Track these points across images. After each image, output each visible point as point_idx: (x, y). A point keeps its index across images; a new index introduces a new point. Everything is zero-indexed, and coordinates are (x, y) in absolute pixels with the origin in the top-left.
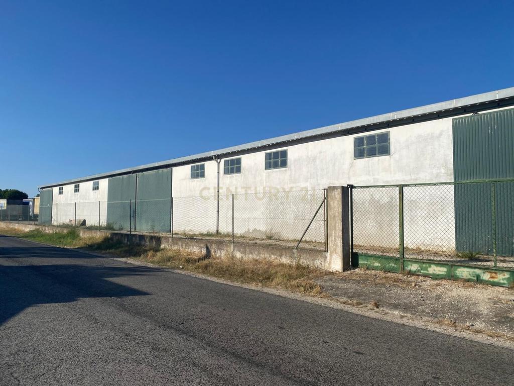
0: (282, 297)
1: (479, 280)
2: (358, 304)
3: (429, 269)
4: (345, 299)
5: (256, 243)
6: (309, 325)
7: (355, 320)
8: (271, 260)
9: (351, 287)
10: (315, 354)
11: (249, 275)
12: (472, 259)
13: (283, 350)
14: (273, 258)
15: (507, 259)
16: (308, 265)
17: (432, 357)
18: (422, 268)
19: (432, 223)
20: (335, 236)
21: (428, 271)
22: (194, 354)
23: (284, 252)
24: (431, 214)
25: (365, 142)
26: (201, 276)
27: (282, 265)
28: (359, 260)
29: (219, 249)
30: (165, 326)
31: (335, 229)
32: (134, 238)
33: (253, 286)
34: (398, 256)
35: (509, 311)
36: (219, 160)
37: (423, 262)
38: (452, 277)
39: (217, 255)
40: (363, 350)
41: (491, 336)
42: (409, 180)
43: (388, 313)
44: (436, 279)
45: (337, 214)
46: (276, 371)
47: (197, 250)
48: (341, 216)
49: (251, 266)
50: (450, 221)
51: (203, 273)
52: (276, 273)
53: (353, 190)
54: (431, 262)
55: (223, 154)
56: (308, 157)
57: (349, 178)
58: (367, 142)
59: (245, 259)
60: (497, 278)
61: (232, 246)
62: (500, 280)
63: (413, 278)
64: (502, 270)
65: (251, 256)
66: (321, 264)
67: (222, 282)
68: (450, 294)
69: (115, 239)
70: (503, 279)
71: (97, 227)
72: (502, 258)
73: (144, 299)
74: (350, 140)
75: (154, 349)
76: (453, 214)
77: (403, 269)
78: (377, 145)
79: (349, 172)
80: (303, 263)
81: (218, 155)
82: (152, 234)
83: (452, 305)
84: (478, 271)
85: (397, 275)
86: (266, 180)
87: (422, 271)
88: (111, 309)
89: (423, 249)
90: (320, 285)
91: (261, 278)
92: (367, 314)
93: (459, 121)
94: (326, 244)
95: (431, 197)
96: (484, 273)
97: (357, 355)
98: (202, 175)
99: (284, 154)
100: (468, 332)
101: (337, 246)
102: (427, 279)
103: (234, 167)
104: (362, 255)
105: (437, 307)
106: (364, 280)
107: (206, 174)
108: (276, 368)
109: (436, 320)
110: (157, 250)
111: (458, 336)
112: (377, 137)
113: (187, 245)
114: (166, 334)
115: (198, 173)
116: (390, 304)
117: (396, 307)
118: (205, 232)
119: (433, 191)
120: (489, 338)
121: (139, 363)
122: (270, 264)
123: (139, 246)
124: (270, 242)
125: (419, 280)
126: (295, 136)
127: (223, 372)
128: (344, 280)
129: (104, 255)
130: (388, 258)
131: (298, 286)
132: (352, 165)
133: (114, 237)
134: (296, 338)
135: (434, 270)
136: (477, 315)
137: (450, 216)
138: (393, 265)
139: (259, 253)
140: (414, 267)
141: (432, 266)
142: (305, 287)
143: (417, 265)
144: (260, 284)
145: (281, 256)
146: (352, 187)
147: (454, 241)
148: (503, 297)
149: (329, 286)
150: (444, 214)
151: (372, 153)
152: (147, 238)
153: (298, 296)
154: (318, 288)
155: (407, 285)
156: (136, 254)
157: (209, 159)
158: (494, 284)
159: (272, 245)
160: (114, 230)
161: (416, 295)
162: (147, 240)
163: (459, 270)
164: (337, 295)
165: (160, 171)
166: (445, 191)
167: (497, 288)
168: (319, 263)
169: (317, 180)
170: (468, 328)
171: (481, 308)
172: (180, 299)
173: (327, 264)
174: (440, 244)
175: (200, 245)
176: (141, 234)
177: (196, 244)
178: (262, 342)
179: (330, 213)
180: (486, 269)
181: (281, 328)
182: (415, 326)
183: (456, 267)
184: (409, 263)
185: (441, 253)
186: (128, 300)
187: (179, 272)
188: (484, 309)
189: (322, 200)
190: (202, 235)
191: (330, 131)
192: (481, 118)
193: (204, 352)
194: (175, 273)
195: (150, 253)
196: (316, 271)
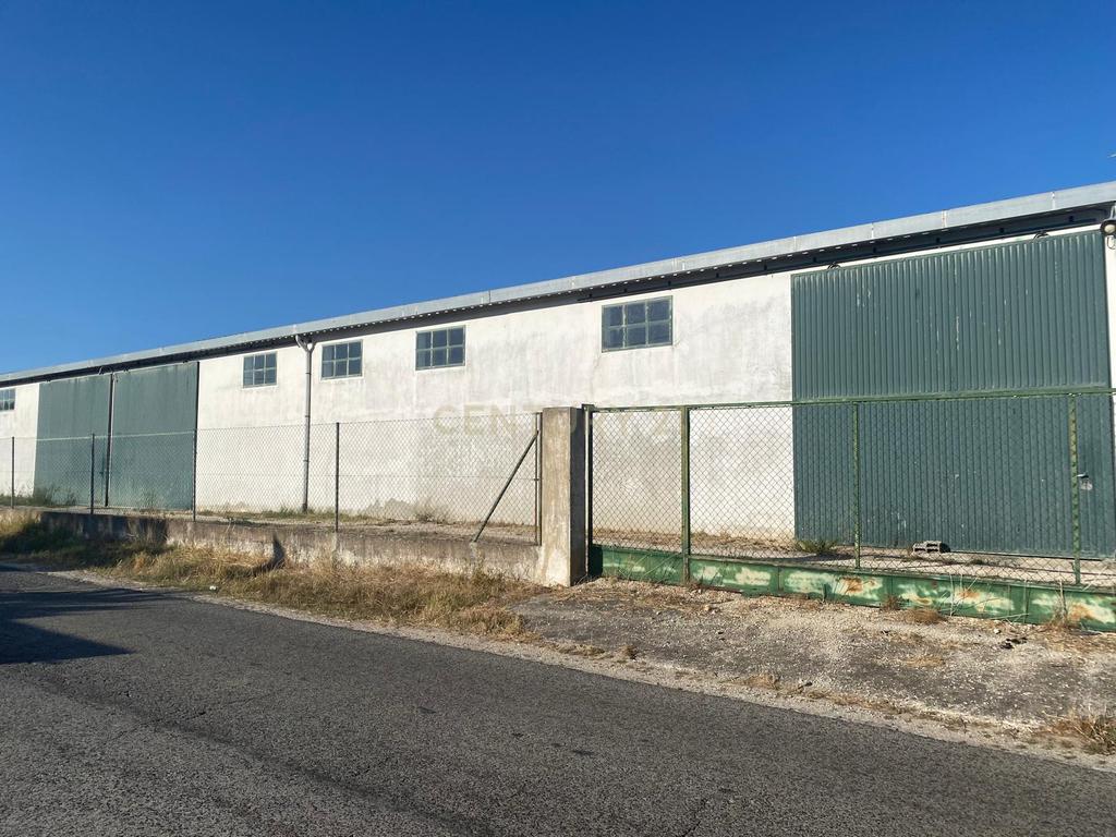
0: (438, 645)
1: (828, 595)
2: (594, 652)
3: (738, 576)
4: (569, 643)
5: (392, 531)
6: (488, 700)
7: (585, 686)
8: (422, 567)
9: (583, 617)
10: (492, 761)
11: (370, 602)
12: (825, 553)
13: (425, 757)
14: (428, 563)
15: (887, 552)
16: (500, 575)
17: (724, 751)
18: (725, 574)
19: (750, 483)
20: (556, 511)
21: (735, 580)
22: (222, 780)
23: (450, 549)
24: (749, 465)
25: (624, 317)
26: (258, 607)
27: (446, 577)
28: (605, 560)
29: (305, 546)
30: (158, 722)
31: (557, 497)
32: (100, 525)
33: (376, 626)
34: (680, 550)
35: (876, 653)
36: (310, 346)
37: (726, 561)
38: (779, 591)
39: (300, 561)
40: (593, 747)
41: (839, 703)
42: (709, 396)
43: (652, 668)
44: (751, 596)
45: (560, 465)
46: (403, 801)
47: (252, 550)
48: (568, 470)
49: (377, 581)
50: (785, 479)
51: (265, 599)
52: (430, 594)
53: (594, 414)
54: (744, 562)
55: (321, 332)
56: (508, 344)
57: (592, 391)
58: (627, 316)
59: (364, 566)
60: (859, 590)
61: (335, 537)
62: (865, 593)
63: (707, 595)
64: (869, 574)
65: (376, 560)
66: (527, 571)
67: (306, 619)
68: (773, 624)
69: (52, 526)
70: (871, 592)
71: (9, 498)
72: (878, 552)
73: (113, 663)
74: (593, 311)
75: (126, 774)
76: (791, 466)
77: (689, 576)
78: (647, 323)
79: (592, 379)
80: (490, 570)
81: (308, 334)
82: (146, 514)
83: (776, 645)
84: (827, 578)
85: (677, 589)
86: (417, 392)
87: (725, 581)
88: (28, 690)
89: (733, 536)
90: (521, 616)
91: (397, 607)
92: (611, 672)
93: (804, 280)
94: (538, 528)
95: (749, 432)
96: (837, 581)
97: (578, 758)
98: (271, 378)
99: (458, 336)
100: (800, 698)
101: (559, 532)
102: (733, 595)
103: (345, 362)
104: (609, 551)
105: (748, 652)
106: (609, 603)
107: (280, 375)
108: (406, 795)
109: (743, 677)
110: (157, 550)
111: (780, 706)
112: (647, 308)
113: (229, 537)
114: (160, 739)
115: (262, 374)
116: (658, 650)
117: (668, 654)
118: (276, 509)
119: (753, 419)
120: (836, 706)
121: (85, 808)
122: (418, 575)
123: (112, 541)
124: (424, 527)
125: (719, 600)
126: (481, 299)
127: (284, 814)
128: (571, 603)
129: (23, 566)
130: (660, 556)
131: (474, 621)
132: (597, 364)
133: (51, 521)
134: (456, 730)
135: (748, 578)
136: (820, 664)
137: (785, 470)
138: (670, 569)
139: (395, 553)
140: (709, 573)
141: (743, 569)
142: (488, 622)
143: (715, 568)
144: (392, 620)
145: (443, 557)
146: (593, 410)
147: (792, 518)
148: (869, 626)
149: (540, 618)
150: (773, 466)
151: (637, 340)
152: (133, 522)
153: (473, 641)
154: (517, 622)
155: (695, 609)
156: (105, 561)
157: (288, 341)
158: (856, 602)
159: (427, 534)
160: (54, 505)
161: (710, 628)
162: (134, 529)
163: (792, 575)
164: (554, 635)
165: (170, 367)
166: (777, 418)
167: (860, 610)
168: (523, 570)
169: (528, 393)
170: (800, 691)
171: (828, 651)
172: (202, 659)
173: (539, 572)
174: (767, 526)
175: (260, 538)
176: (122, 514)
177: (250, 534)
178: (381, 744)
179: (546, 464)
180: (842, 573)
181: (425, 711)
182: (702, 692)
183: (787, 572)
184: (700, 564)
185: (767, 543)
186: (72, 668)
187: (208, 598)
188: (832, 651)
189: (531, 436)
190: (270, 515)
191: (556, 291)
192: (843, 275)
193: (247, 773)
194: (199, 602)
195: (139, 558)
196: (515, 586)
